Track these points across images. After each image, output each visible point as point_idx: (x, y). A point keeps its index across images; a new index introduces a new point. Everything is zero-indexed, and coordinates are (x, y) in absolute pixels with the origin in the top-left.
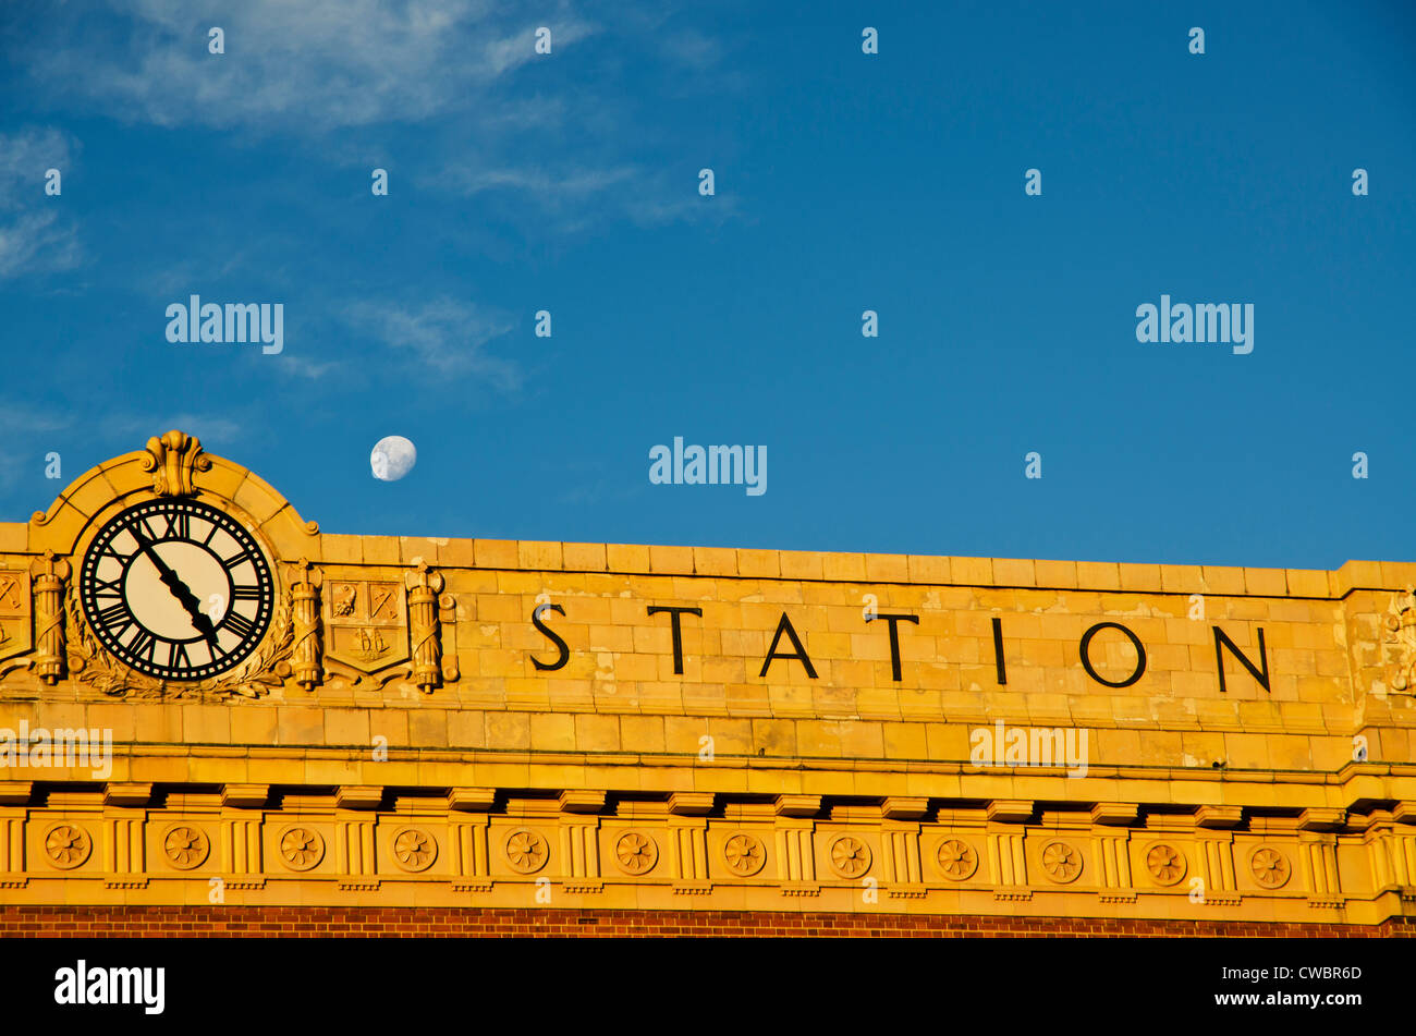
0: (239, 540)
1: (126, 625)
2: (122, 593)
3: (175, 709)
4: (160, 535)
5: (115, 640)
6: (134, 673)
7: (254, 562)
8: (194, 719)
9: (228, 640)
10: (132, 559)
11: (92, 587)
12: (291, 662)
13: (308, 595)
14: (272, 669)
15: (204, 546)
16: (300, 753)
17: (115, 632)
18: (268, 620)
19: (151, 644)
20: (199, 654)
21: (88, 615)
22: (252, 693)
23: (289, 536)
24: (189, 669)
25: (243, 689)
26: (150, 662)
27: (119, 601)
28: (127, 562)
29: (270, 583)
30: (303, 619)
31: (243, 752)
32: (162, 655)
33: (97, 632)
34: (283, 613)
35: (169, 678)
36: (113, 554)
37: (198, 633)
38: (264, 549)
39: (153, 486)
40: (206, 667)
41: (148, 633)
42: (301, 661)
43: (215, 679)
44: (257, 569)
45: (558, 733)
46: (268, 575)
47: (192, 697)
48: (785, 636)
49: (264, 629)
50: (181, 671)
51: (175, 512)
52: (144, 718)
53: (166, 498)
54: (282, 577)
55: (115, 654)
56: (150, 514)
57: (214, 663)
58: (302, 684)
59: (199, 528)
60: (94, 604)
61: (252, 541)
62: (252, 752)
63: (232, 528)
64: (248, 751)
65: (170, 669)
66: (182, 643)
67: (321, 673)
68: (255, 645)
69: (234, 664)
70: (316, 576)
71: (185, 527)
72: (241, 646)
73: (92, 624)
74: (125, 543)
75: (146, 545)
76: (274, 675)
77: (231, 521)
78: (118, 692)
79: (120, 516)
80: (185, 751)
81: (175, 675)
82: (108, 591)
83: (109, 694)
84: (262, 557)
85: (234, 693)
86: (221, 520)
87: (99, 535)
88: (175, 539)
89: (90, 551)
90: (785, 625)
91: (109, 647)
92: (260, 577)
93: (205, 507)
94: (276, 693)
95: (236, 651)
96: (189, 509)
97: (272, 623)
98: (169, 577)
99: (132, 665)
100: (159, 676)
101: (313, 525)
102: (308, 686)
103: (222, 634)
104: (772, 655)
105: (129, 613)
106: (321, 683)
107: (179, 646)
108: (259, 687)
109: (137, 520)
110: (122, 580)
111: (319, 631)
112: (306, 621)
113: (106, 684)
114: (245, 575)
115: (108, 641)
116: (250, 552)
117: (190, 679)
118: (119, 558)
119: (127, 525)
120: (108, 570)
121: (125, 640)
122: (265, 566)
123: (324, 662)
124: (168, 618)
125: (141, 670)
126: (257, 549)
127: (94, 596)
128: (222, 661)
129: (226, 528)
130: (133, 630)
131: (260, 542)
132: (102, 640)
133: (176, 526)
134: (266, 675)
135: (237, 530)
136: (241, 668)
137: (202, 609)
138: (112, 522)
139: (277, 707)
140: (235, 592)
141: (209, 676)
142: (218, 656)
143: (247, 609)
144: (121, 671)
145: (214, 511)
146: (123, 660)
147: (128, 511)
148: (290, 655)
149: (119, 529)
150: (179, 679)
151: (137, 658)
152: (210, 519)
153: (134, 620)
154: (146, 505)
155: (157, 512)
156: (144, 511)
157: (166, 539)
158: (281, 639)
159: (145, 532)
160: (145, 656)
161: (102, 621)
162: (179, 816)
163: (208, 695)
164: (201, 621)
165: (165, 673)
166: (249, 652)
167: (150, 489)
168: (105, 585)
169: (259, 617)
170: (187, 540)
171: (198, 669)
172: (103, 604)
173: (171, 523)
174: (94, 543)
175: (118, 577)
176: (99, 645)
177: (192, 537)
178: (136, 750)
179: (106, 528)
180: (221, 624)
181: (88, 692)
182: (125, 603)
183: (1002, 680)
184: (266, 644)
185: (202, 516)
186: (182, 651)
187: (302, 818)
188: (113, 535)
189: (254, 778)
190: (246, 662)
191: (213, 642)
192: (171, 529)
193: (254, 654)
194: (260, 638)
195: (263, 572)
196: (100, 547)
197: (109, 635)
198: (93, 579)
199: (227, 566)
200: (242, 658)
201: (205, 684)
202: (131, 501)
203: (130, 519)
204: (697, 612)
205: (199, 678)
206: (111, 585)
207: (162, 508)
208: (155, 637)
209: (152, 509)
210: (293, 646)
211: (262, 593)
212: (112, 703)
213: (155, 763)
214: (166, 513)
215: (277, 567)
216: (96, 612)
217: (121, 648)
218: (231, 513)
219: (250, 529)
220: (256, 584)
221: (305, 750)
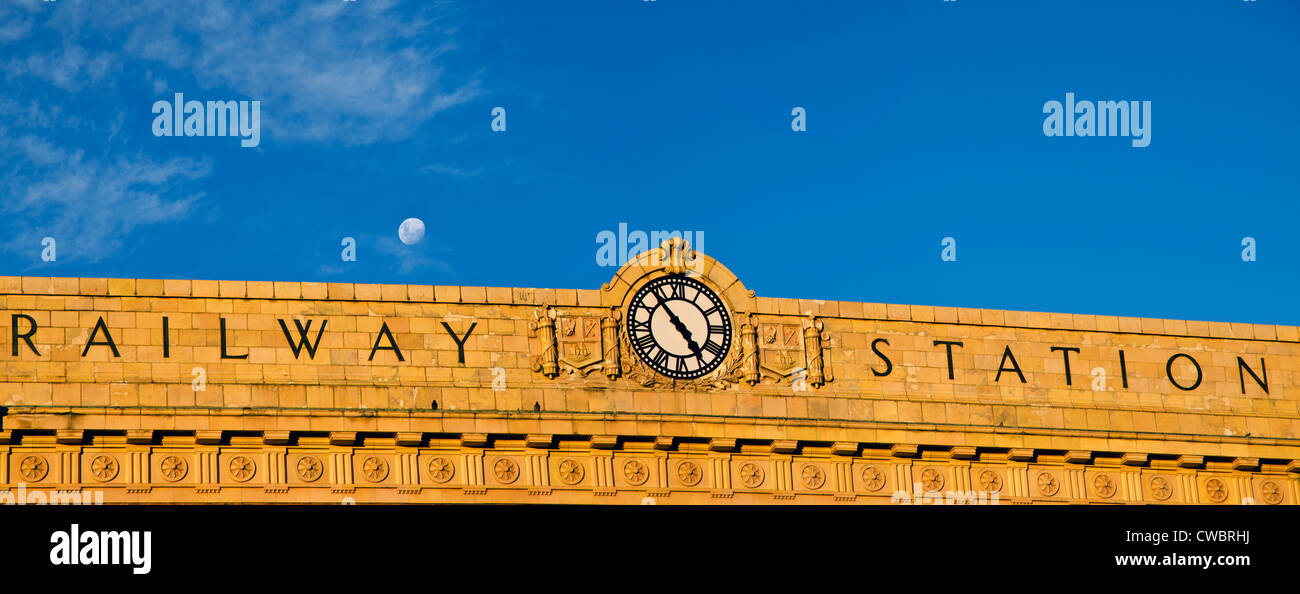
0: (712, 300)
1: (652, 347)
2: (650, 330)
3: (681, 395)
4: (669, 296)
5: (647, 355)
6: (657, 374)
7: (720, 312)
8: (691, 401)
9: (708, 357)
10: (654, 309)
11: (633, 325)
12: (742, 369)
13: (751, 331)
14: (732, 373)
15: (693, 303)
16: (753, 421)
17: (646, 350)
18: (729, 345)
19: (666, 358)
20: (692, 364)
21: (632, 341)
22: (722, 386)
23: (739, 297)
24: (687, 372)
25: (718, 384)
26: (665, 368)
27: (648, 333)
28: (652, 311)
29: (730, 325)
30: (748, 344)
31: (722, 420)
32: (672, 364)
33: (637, 351)
34: (737, 342)
35: (676, 378)
36: (644, 306)
37: (692, 353)
38: (725, 305)
39: (664, 268)
40: (696, 371)
41: (664, 352)
42: (748, 369)
43: (702, 378)
44: (722, 316)
45: (888, 412)
46: (728, 320)
47: (690, 388)
48: (1008, 359)
49: (727, 350)
50: (682, 373)
51: (677, 283)
52: (662, 400)
53: (672, 275)
54: (736, 321)
55: (647, 363)
56: (663, 284)
57: (701, 369)
58: (749, 382)
59: (690, 293)
60: (635, 335)
61: (719, 300)
62: (727, 420)
63: (708, 293)
64: (724, 419)
65: (677, 372)
66: (683, 357)
67: (759, 376)
68: (722, 359)
69: (712, 370)
70: (755, 320)
71: (682, 292)
72: (715, 360)
73: (634, 346)
74: (650, 300)
75: (662, 302)
76: (733, 378)
77: (707, 289)
78: (650, 385)
79: (647, 285)
80: (691, 419)
81: (680, 375)
82: (642, 327)
83: (645, 386)
84: (724, 309)
85: (712, 386)
86: (701, 287)
87: (636, 296)
88: (677, 298)
89: (631, 304)
90: (1008, 352)
91: (643, 359)
92: (724, 321)
93: (693, 280)
94: (735, 387)
95: (712, 363)
96: (684, 281)
97: (731, 347)
98: (675, 320)
99: (656, 370)
100: (671, 376)
101: (752, 292)
102: (752, 383)
103: (705, 353)
104: (1001, 369)
105: (654, 340)
106: (758, 381)
107: (681, 359)
108: (727, 383)
109: (656, 287)
110: (649, 322)
111: (757, 352)
112: (751, 346)
113: (643, 381)
114: (716, 319)
115: (643, 356)
116: (718, 306)
117: (687, 378)
118: (647, 309)
119: (651, 290)
120: (642, 315)
121: (652, 355)
122: (727, 314)
123: (760, 369)
124: (675, 344)
125: (661, 372)
126: (722, 305)
127: (634, 330)
128: (705, 368)
129: (704, 293)
131: (723, 301)
132: (640, 355)
133: (678, 291)
134: (729, 377)
135: (711, 294)
136: (715, 372)
137: (693, 338)
138: (643, 288)
139: (736, 394)
140: (711, 329)
141: (698, 376)
142: (703, 365)
143: (718, 339)
144: (651, 372)
145: (698, 283)
146: (652, 367)
147: (651, 282)
148: (742, 365)
149: (647, 293)
150: (682, 378)
151: (659, 366)
152: (696, 288)
153: (656, 344)
154: (661, 279)
155: (667, 283)
156: (660, 283)
157: (672, 298)
158: (737, 357)
159: (661, 294)
160: (663, 365)
161: (638, 345)
162: (685, 456)
163: (699, 387)
164: (693, 345)
165: (674, 375)
166: (719, 363)
167: (663, 270)
168: (640, 324)
169: (724, 344)
170: (683, 299)
171: (692, 373)
172: (640, 335)
173: (674, 289)
174: (634, 300)
175: (647, 319)
176: (638, 359)
177: (686, 297)
178: (665, 418)
179: (639, 292)
180: (704, 347)
181: (633, 385)
182: (651, 334)
183: (1125, 385)
184: (728, 358)
185: (691, 286)
186: (683, 362)
187: (752, 458)
188: (644, 296)
189: (727, 435)
190: (718, 368)
191: (699, 357)
192: (675, 293)
193: (722, 365)
194: (725, 355)
195: (725, 318)
196: (637, 303)
197: (643, 352)
198: (634, 320)
199: (705, 314)
200: (716, 367)
201: (696, 381)
202: (653, 276)
203: (652, 287)
204: (961, 344)
205: (693, 378)
206: (643, 324)
207: (669, 280)
208: (668, 354)
209: (664, 281)
210: (744, 360)
211: (725, 330)
212: (647, 391)
213: (674, 425)
214: (671, 283)
215: (733, 315)
216: (636, 339)
217: (650, 360)
218: (707, 284)
219: (717, 293)
220: (722, 325)
221: (755, 419)
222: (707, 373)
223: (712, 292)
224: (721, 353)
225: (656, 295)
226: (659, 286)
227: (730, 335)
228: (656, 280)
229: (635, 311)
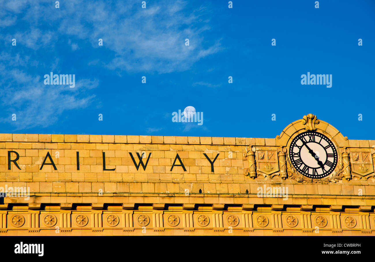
0: (328, 142)
1: (301, 164)
2: (300, 156)
3: (315, 186)
4: (308, 141)
5: (299, 168)
6: (304, 176)
7: (332, 147)
8: (320, 188)
9: (327, 168)
10: (301, 147)
11: (292, 154)
12: (343, 173)
13: (347, 156)
14: (339, 175)
15: (319, 143)
16: (350, 197)
17: (299, 166)
18: (337, 162)
19: (308, 169)
20: (320, 171)
21: (292, 162)
22: (334, 181)
23: (340, 140)
24: (318, 175)
25: (332, 180)
26: (308, 174)
27: (299, 158)
28: (300, 148)
29: (336, 153)
30: (346, 162)
31: (335, 197)
32: (311, 172)
33: (294, 166)
34: (341, 161)
35: (313, 178)
36: (297, 146)
38: (334, 144)
39: (305, 128)
40: (322, 175)
41: (307, 166)
42: (346, 173)
43: (325, 178)
44: (333, 149)
46: (336, 151)
47: (320, 183)
49: (336, 165)
50: (316, 176)
51: (311, 135)
52: (307, 188)
53: (309, 131)
54: (339, 151)
55: (299, 172)
56: (305, 135)
57: (324, 174)
58: (347, 179)
59: (317, 139)
60: (293, 159)
61: (331, 142)
62: (338, 197)
63: (326, 139)
64: (336, 197)
65: (313, 175)
66: (316, 169)
67: (351, 176)
68: (334, 169)
69: (329, 174)
70: (348, 151)
71: (314, 138)
72: (330, 169)
73: (293, 164)
74: (299, 143)
75: (305, 143)
76: (339, 177)
77: (325, 137)
78: (301, 181)
79: (298, 136)
80: (321, 197)
81: (314, 177)
82: (296, 155)
83: (299, 182)
84: (334, 146)
85: (330, 181)
86: (323, 137)
87: (293, 141)
88: (312, 142)
89: (291, 145)
91: (297, 170)
92: (334, 151)
93: (319, 133)
94: (340, 181)
95: (329, 171)
96: (315, 134)
97: (338, 163)
98: (311, 152)
99: (304, 175)
100: (311, 177)
101: (346, 137)
102: (348, 180)
103: (325, 166)
105: (302, 161)
106: (351, 179)
107: (315, 169)
108: (337, 180)
109: (302, 137)
110: (299, 153)
111: (350, 165)
112: (347, 162)
113: (298, 180)
114: (330, 151)
115: (297, 168)
116: (331, 145)
117: (318, 178)
118: (298, 147)
119: (300, 138)
120: (296, 150)
121: (302, 168)
122: (335, 148)
123: (352, 173)
124: (312, 162)
125: (306, 176)
126: (332, 144)
127: (293, 157)
128: (326, 173)
129: (324, 139)
130: (303, 166)
131: (333, 142)
132: (296, 168)
133: (312, 138)
134: (337, 177)
135: (327, 140)
136: (331, 175)
137: (320, 160)
138: (296, 138)
139: (341, 185)
140: (328, 155)
141: (323, 177)
142: (325, 172)
143: (331, 160)
144: (302, 176)
145: (321, 134)
146: (301, 173)
147: (300, 135)
148: (343, 172)
149: (298, 140)
150: (316, 178)
151: (305, 173)
152: (320, 136)
153: (303, 163)
154: (304, 133)
155: (307, 135)
156: (303, 135)
157: (309, 142)
158: (341, 168)
159: (304, 140)
160: (307, 172)
161: (295, 164)
162: (319, 214)
163: (324, 182)
164: (320, 163)
165: (312, 177)
166: (332, 171)
167: (304, 129)
168: (295, 154)
169: (334, 162)
170: (315, 142)
171: (320, 175)
172: (295, 159)
173: (310, 138)
174: (292, 143)
175: (298, 152)
176: (295, 170)
177: (316, 141)
178: (309, 196)
179: (294, 139)
180: (325, 164)
181: (294, 182)
182: (300, 158)
184: (337, 168)
185: (318, 136)
186: (316, 171)
187: (350, 214)
188: (296, 141)
189: (338, 204)
190: (332, 173)
191: (323, 168)
192: (310, 139)
193: (334, 171)
194: (335, 167)
195: (334, 150)
197: (297, 167)
198: (292, 152)
199: (325, 148)
200: (331, 172)
201: (322, 179)
202: (300, 132)
203: (300, 137)
205: (321, 178)
206: (297, 154)
207: (308, 134)
208: (309, 167)
209: (306, 134)
210: (344, 169)
211: (335, 156)
212: (300, 184)
213: (313, 200)
214: (309, 135)
215: (338, 149)
216: (294, 161)
217: (301, 170)
218: (325, 135)
219: (330, 139)
220: (333, 153)
221: (351, 196)
222: (327, 175)
223: (327, 138)
224: (333, 166)
225: (302, 140)
226: (303, 136)
227: (337, 158)
228: (302, 134)
229: (293, 148)
